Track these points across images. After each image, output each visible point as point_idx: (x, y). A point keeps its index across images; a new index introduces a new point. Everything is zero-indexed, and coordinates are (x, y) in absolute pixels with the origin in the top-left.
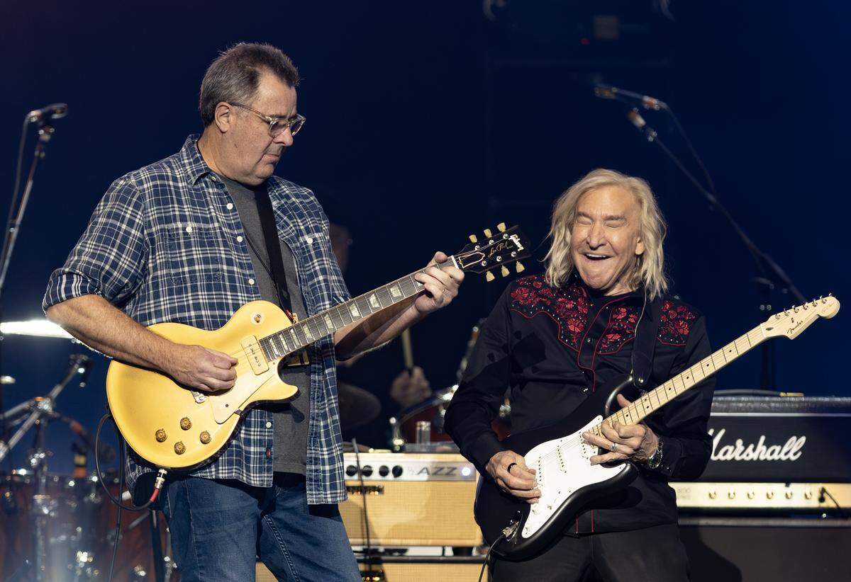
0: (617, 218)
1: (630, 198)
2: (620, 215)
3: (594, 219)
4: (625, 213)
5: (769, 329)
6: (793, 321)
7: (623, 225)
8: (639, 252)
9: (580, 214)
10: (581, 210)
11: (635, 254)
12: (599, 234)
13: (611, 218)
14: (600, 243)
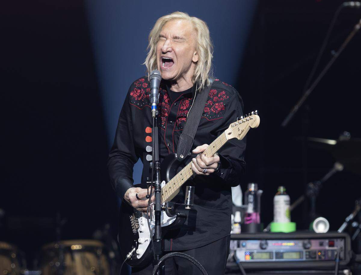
3: (167, 38)
5: (229, 134)
7: (184, 42)
8: (195, 60)
9: (160, 36)
10: (162, 34)
11: (192, 61)
12: (169, 44)
13: (177, 38)
14: (168, 50)
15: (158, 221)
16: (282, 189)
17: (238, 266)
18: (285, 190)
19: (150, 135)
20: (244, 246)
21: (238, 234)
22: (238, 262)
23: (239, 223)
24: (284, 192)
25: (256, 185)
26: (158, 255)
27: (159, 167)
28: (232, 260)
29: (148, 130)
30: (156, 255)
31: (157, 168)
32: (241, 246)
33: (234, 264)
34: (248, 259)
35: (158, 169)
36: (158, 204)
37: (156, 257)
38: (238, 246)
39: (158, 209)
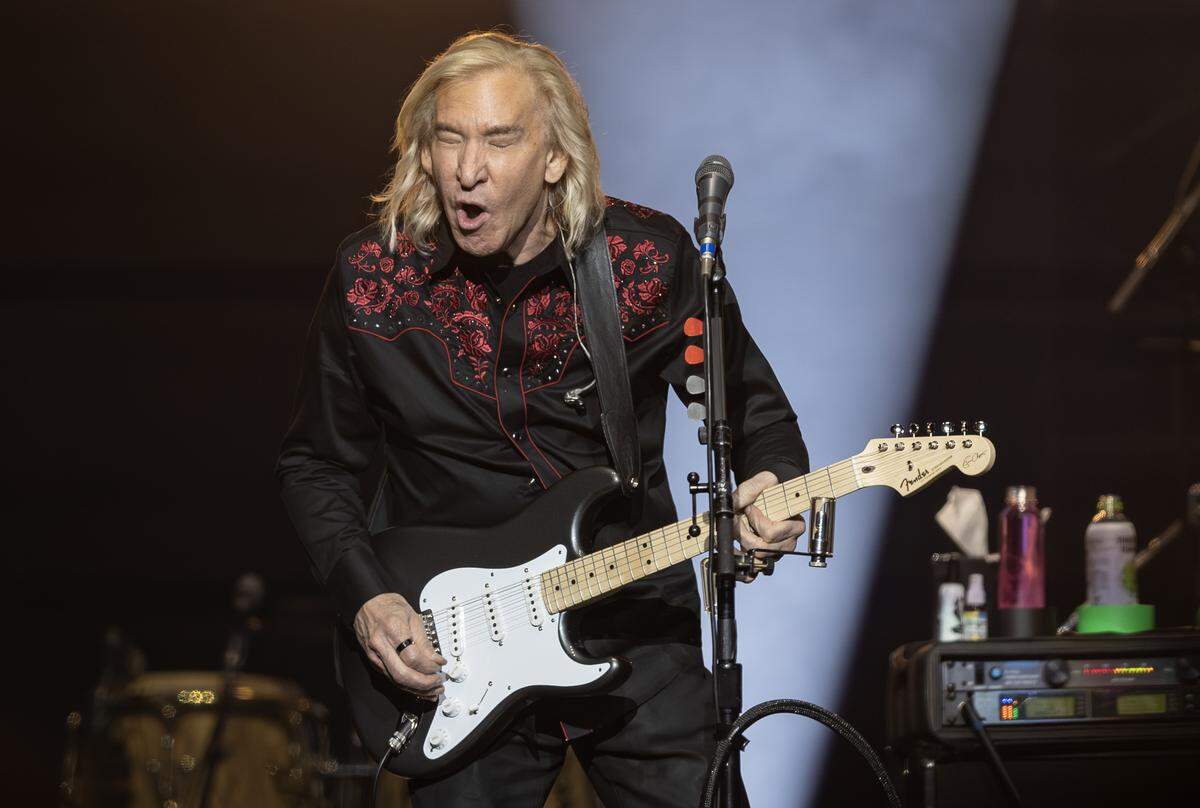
0: (506, 130)
1: (527, 88)
2: (509, 124)
3: (465, 132)
4: (519, 117)
5: (867, 470)
6: (910, 468)
7: (519, 139)
8: (551, 178)
9: (439, 128)
10: (441, 119)
11: (545, 184)
12: (477, 159)
13: (497, 131)
14: (479, 177)
15: (727, 606)
16: (1109, 503)
17: (978, 738)
18: (1119, 506)
19: (699, 341)
20: (996, 679)
21: (979, 642)
22: (978, 725)
23: (981, 608)
24: (1116, 512)
25: (1033, 491)
26: (728, 711)
27: (726, 438)
28: (960, 721)
29: (692, 327)
30: (721, 709)
31: (722, 443)
32: (987, 678)
33: (969, 735)
34: (1010, 713)
35: (725, 446)
36: (726, 552)
37: (723, 715)
38: (979, 679)
39: (727, 571)
